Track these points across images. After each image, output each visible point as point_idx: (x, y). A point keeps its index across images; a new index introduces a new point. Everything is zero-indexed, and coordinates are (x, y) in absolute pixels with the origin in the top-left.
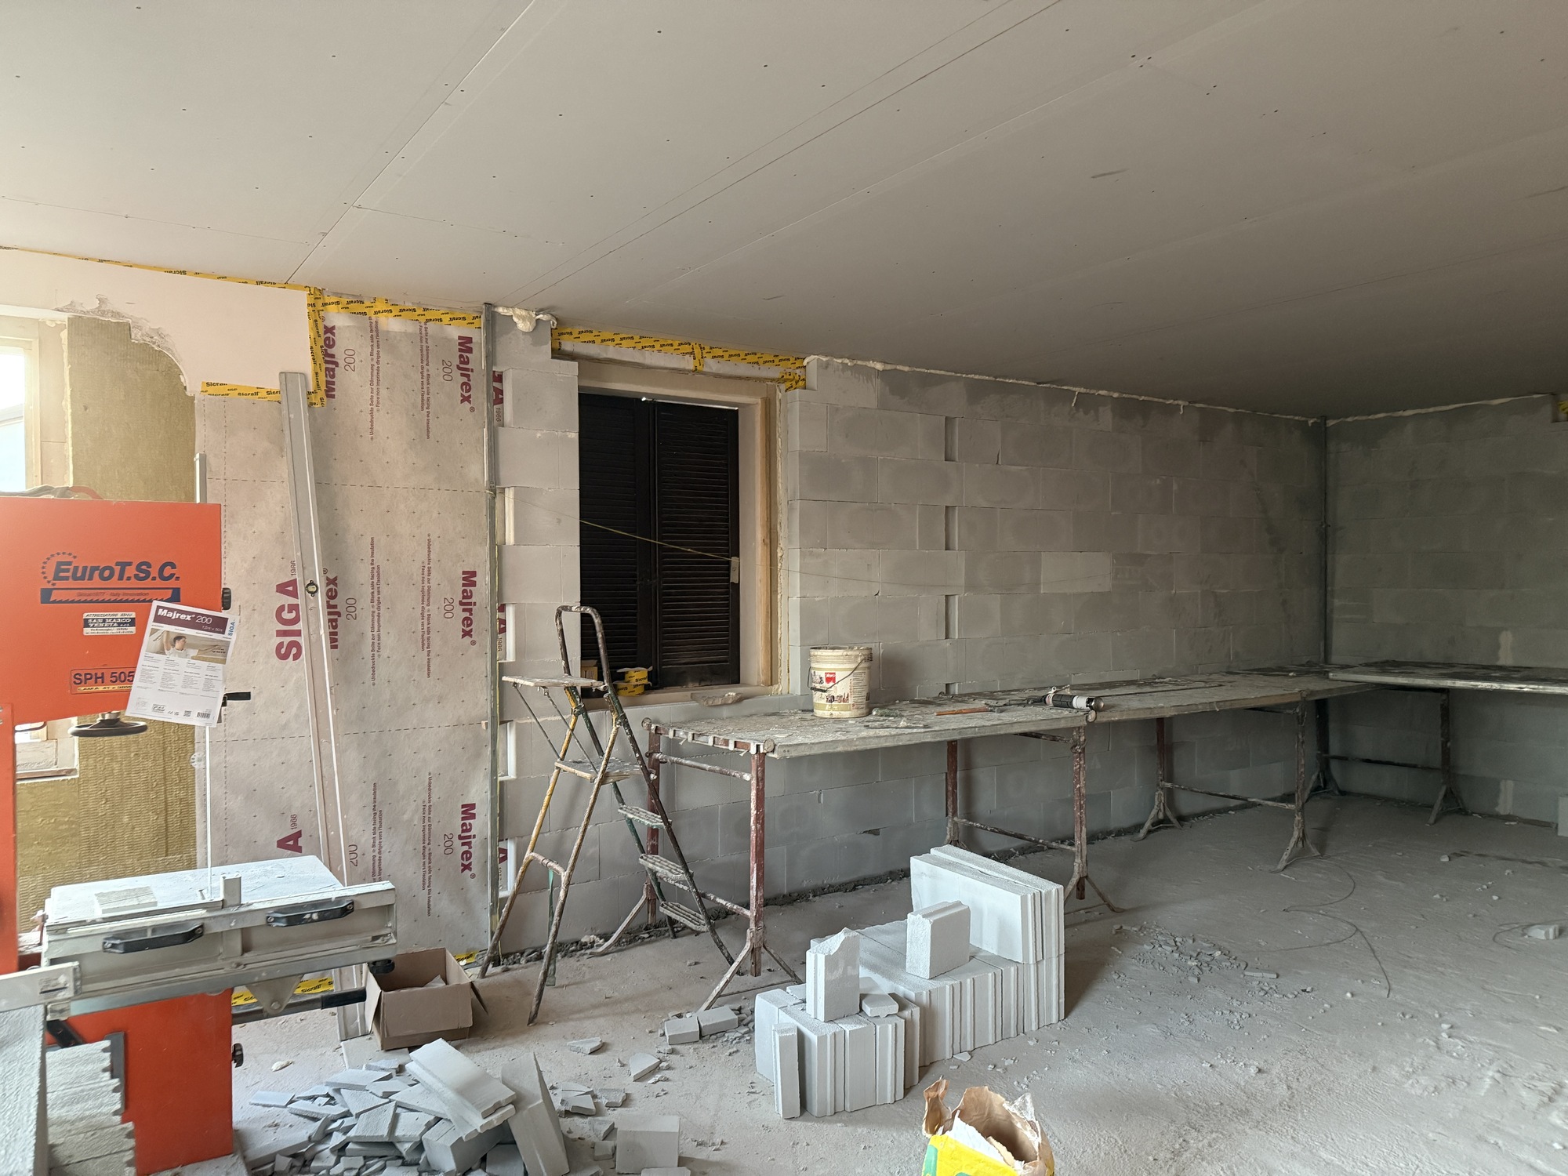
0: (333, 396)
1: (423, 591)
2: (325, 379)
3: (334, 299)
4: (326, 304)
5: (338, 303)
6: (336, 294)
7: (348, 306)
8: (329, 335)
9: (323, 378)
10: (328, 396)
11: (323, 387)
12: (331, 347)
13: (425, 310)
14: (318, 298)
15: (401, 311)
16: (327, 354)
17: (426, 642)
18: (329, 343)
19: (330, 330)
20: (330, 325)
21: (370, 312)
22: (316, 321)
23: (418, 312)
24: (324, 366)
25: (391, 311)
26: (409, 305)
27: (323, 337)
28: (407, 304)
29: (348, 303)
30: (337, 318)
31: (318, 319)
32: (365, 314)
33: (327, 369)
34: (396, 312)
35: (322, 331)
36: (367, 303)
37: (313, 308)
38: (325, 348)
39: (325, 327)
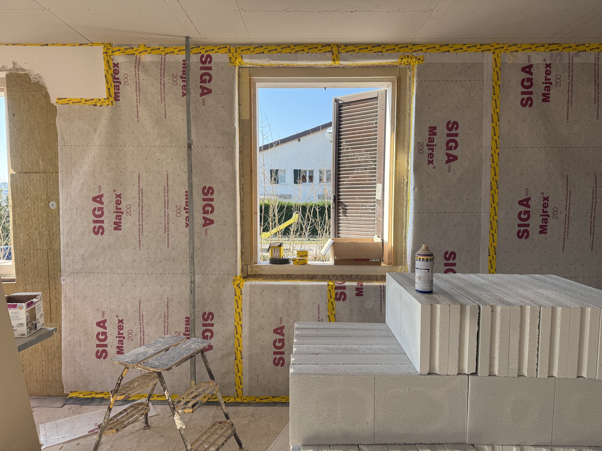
0: (119, 100)
1: (165, 202)
2: (114, 91)
3: (118, 48)
4: (114, 51)
5: (119, 50)
6: (118, 45)
7: (125, 51)
8: (116, 68)
9: (112, 91)
10: (115, 100)
11: (113, 95)
12: (117, 74)
13: (165, 48)
14: (109, 49)
15: (152, 50)
16: (115, 78)
17: (167, 229)
18: (116, 72)
19: (116, 65)
20: (116, 63)
21: (137, 53)
22: (108, 61)
23: (161, 50)
24: (113, 84)
25: (146, 51)
26: (157, 46)
27: (113, 69)
28: (155, 46)
29: (125, 49)
30: (119, 58)
31: (109, 60)
32: (134, 54)
33: (115, 86)
34: (149, 50)
35: (112, 66)
36: (135, 48)
37: (106, 54)
38: (114, 75)
39: (114, 64)
